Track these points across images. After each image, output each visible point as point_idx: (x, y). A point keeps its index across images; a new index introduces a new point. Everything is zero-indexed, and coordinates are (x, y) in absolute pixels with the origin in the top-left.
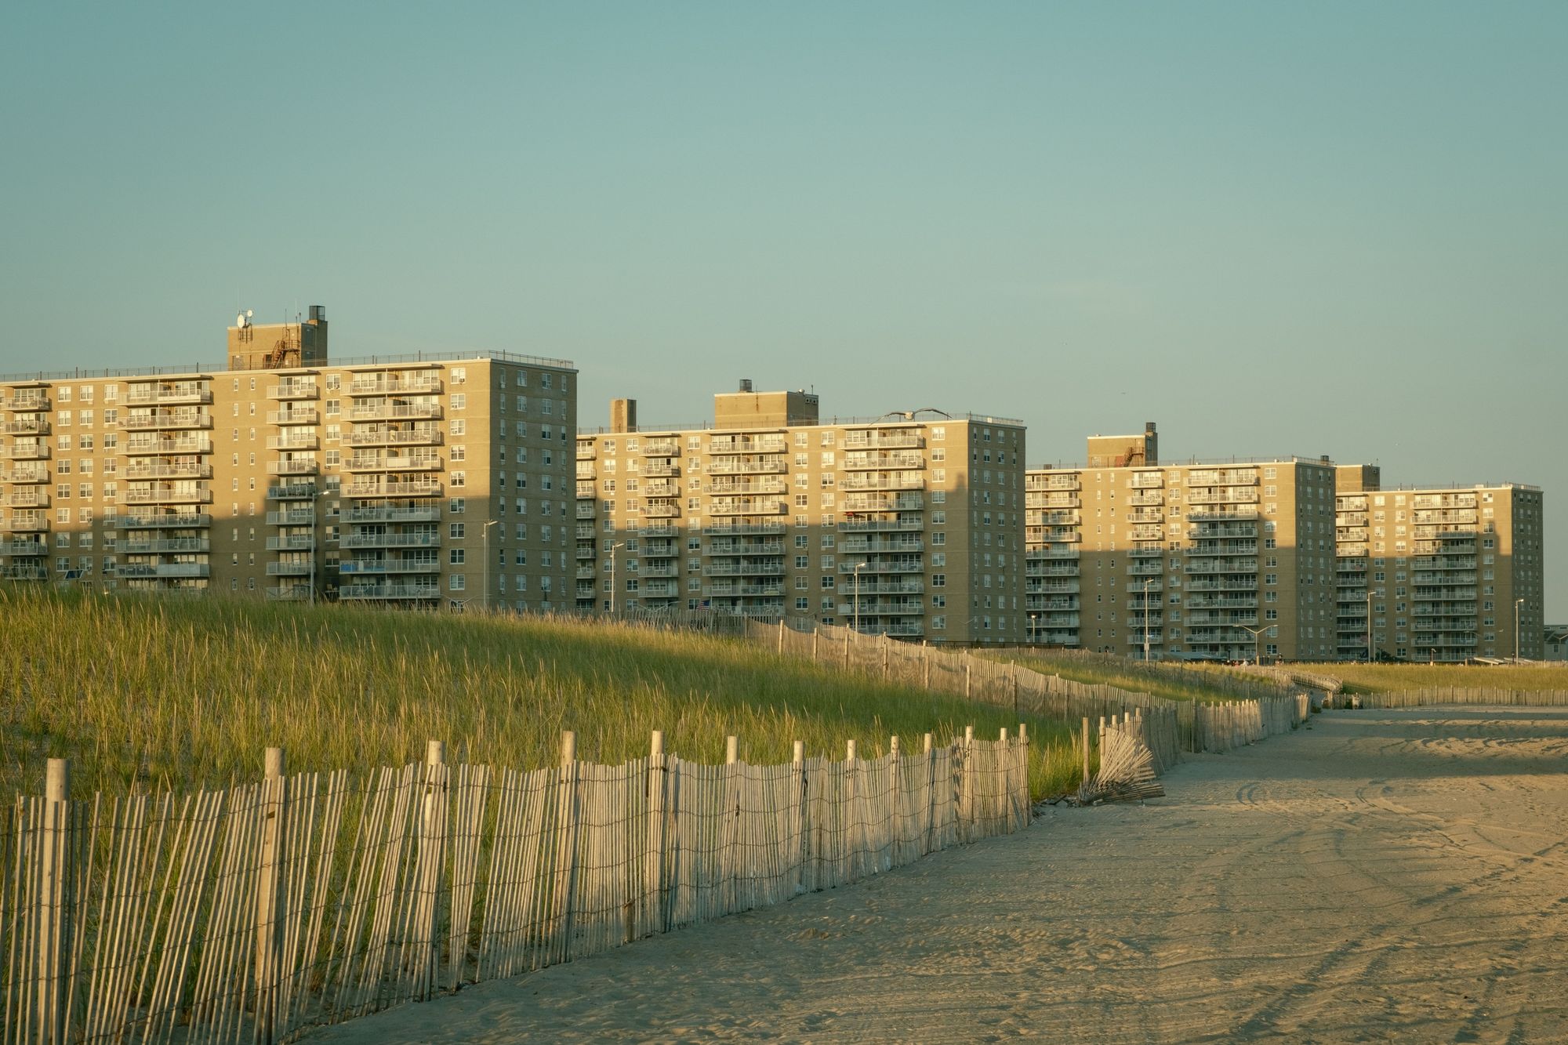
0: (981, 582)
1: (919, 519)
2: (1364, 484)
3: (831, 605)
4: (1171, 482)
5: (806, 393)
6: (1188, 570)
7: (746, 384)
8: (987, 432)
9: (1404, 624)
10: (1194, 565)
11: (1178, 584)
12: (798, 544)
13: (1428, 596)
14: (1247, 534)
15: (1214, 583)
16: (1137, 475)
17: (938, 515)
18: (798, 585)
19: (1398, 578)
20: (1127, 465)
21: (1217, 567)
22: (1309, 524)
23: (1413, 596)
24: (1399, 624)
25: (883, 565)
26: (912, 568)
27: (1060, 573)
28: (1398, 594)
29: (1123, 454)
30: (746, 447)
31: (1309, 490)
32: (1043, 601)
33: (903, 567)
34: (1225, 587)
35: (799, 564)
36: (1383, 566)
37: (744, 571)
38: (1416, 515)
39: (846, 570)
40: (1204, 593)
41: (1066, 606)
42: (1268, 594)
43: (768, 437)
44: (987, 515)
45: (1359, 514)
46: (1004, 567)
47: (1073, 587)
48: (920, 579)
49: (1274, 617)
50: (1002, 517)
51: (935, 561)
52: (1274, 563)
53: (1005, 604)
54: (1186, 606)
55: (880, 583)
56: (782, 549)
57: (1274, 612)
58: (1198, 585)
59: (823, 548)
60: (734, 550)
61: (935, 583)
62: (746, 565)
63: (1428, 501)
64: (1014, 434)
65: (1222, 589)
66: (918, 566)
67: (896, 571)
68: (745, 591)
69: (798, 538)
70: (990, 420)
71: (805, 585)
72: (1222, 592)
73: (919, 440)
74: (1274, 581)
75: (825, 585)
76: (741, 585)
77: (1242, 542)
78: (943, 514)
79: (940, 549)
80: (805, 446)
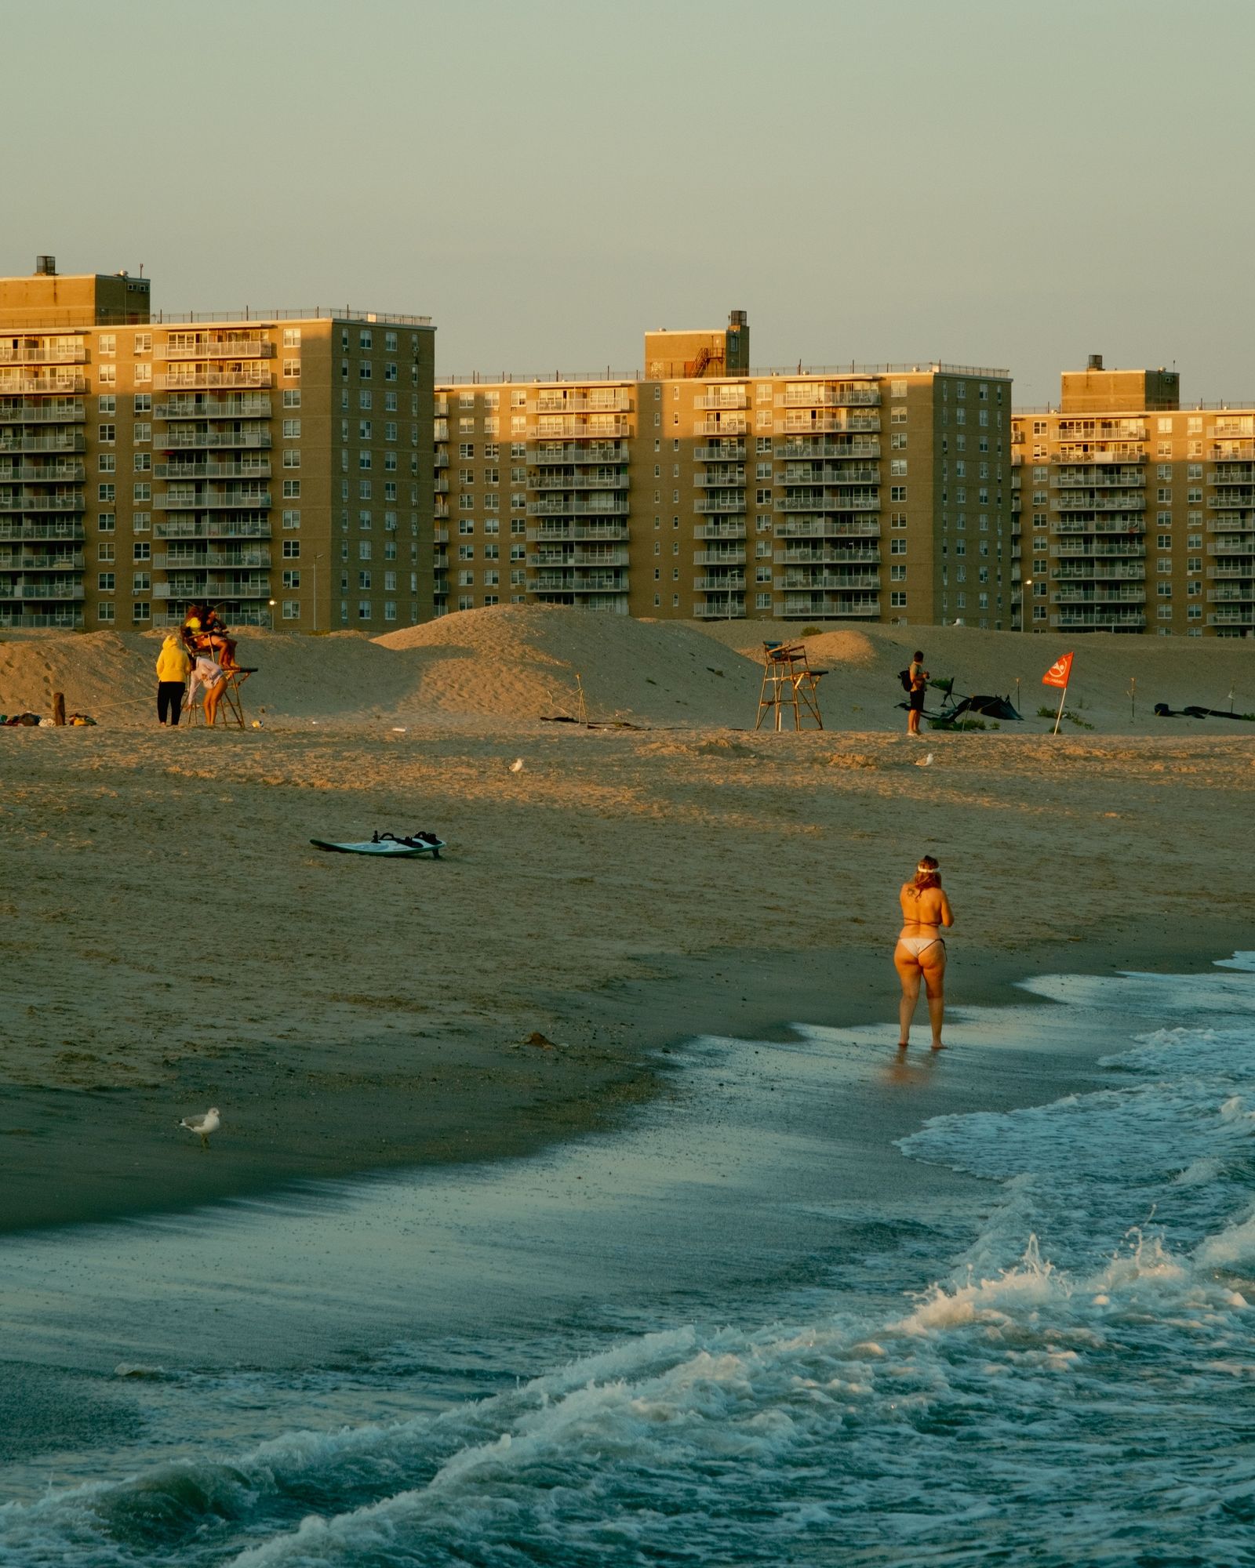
0: (355, 553)
1: (266, 461)
2: (1147, 400)
3: (146, 585)
4: (759, 401)
5: (130, 275)
6: (780, 532)
7: (46, 262)
8: (366, 335)
9: (1198, 614)
10: (792, 525)
11: (768, 554)
12: (103, 496)
13: (1233, 572)
14: (863, 479)
15: (818, 552)
16: (711, 388)
17: (291, 455)
18: (102, 556)
19: (1191, 544)
20: (700, 375)
21: (820, 528)
22: (961, 465)
23: (1213, 572)
24: (1191, 614)
25: (215, 527)
26: (253, 532)
27: (601, 535)
28: (1191, 568)
29: (693, 357)
30: (31, 357)
31: (961, 413)
32: (576, 578)
33: (245, 530)
34: (832, 558)
35: (103, 526)
36: (1169, 526)
37: (27, 535)
38: (1217, 447)
39: (163, 533)
40: (805, 568)
41: (609, 586)
42: (895, 568)
43: (62, 340)
44: (365, 455)
45: (1136, 444)
46: (394, 531)
47: (620, 558)
48: (266, 547)
49: (903, 602)
50: (392, 457)
51: (287, 521)
52: (903, 523)
53: (397, 584)
54: (778, 587)
55: (211, 552)
56: (78, 504)
57: (903, 596)
58: (795, 555)
59: (136, 501)
60: (16, 504)
61: (287, 553)
62: (30, 527)
63: (1236, 426)
64: (415, 338)
65: (827, 561)
66: (262, 528)
67: (232, 536)
68: (28, 563)
69: (103, 488)
70: (372, 319)
71: (111, 555)
72: (828, 566)
73: (265, 346)
74: (903, 550)
75: (138, 555)
76: (25, 554)
77: (858, 491)
78: (298, 454)
79: (294, 503)
80: (113, 354)
